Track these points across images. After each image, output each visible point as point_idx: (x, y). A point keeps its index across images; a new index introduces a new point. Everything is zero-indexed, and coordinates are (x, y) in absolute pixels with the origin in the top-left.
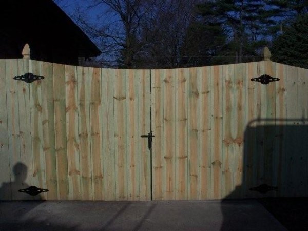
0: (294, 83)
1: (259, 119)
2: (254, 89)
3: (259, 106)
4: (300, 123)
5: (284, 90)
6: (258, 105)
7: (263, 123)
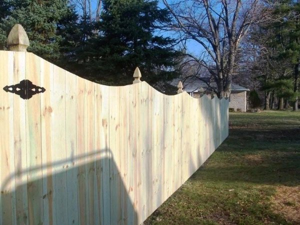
0: (62, 97)
1: (19, 173)
2: (8, 108)
3: (18, 145)
4: (70, 165)
5: (50, 110)
6: (15, 143)
7: (25, 178)
